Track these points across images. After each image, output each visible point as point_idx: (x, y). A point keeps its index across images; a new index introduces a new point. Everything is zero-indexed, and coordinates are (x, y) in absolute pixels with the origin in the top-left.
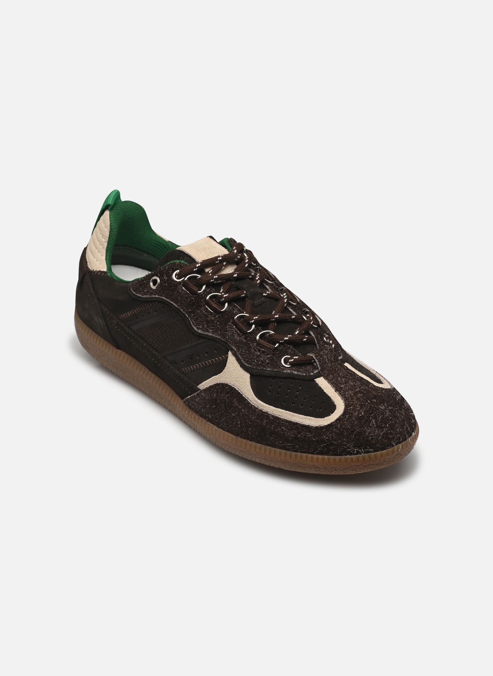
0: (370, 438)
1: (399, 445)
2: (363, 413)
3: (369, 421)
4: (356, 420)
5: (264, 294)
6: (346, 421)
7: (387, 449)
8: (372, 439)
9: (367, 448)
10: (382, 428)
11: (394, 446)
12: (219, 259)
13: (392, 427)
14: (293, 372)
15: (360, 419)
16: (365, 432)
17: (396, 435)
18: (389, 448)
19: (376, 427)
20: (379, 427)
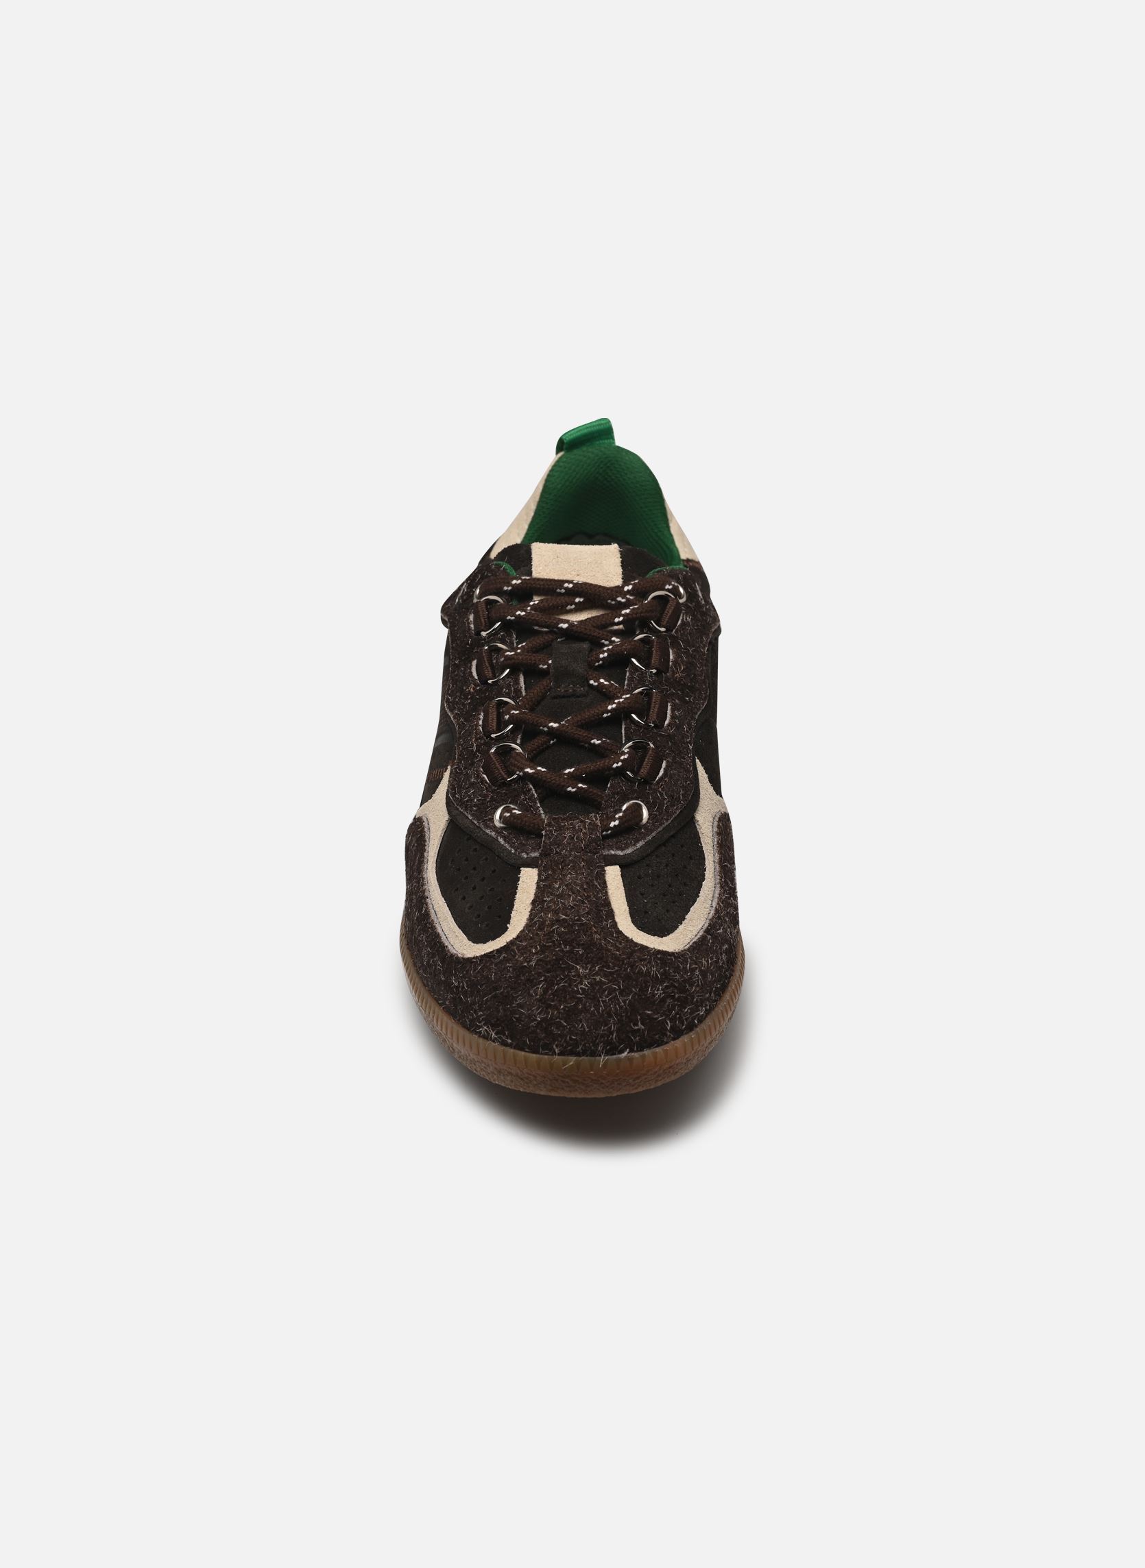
0: (517, 1016)
1: (571, 1058)
2: (533, 963)
3: (532, 982)
4: (514, 970)
5: (592, 682)
6: (496, 965)
7: (542, 1054)
8: (518, 1020)
9: (504, 1034)
10: (549, 1006)
11: (554, 1053)
12: (566, 585)
13: (570, 1015)
14: (499, 838)
15: (521, 970)
16: (515, 999)
17: (571, 1033)
18: (546, 1054)
19: (540, 1000)
20: (544, 1003)
